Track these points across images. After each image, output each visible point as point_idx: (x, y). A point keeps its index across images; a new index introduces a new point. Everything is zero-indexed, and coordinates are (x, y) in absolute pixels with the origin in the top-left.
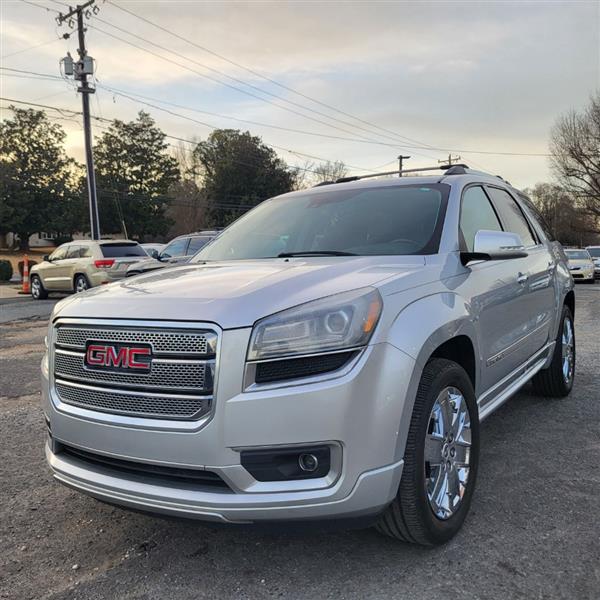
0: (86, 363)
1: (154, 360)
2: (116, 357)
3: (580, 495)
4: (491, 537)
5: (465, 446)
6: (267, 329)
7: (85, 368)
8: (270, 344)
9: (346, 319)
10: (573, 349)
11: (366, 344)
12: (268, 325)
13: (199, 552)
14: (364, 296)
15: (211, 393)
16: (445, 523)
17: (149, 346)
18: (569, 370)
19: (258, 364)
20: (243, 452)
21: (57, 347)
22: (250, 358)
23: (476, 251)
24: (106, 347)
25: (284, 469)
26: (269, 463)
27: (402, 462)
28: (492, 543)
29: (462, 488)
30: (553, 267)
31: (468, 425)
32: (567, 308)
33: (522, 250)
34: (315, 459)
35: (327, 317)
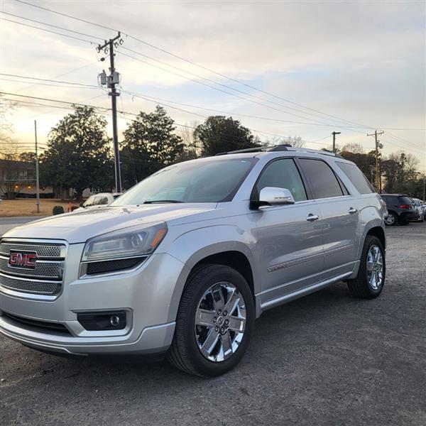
0: (10, 263)
1: (37, 261)
2: (21, 259)
4: (248, 375)
5: (241, 320)
6: (95, 244)
7: (9, 265)
8: (97, 252)
9: (141, 239)
10: (383, 267)
11: (152, 253)
12: (95, 242)
15: (61, 280)
17: (35, 253)
18: (377, 281)
19: (88, 263)
20: (78, 313)
22: (83, 260)
24: (18, 254)
26: (94, 320)
27: (175, 323)
28: (245, 378)
29: (235, 347)
30: (354, 210)
31: (243, 307)
32: (374, 238)
33: (289, 200)
34: (118, 318)
35: (132, 238)
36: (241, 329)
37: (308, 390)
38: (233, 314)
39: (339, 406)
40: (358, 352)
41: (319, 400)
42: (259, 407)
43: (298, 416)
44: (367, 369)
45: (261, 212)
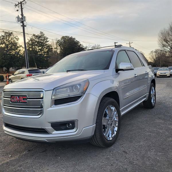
0: (11, 101)
1: (28, 100)
2: (18, 99)
3: (150, 134)
4: (123, 145)
5: (116, 121)
6: (57, 90)
7: (11, 102)
8: (59, 94)
9: (79, 87)
10: (155, 95)
11: (84, 94)
12: (57, 89)
13: (44, 151)
14: (84, 81)
15: (42, 108)
16: (110, 141)
17: (26, 96)
18: (154, 101)
19: (55, 100)
20: (51, 123)
21: (4, 97)
22: (52, 98)
23: (120, 68)
24: (16, 97)
25: (63, 127)
26: (58, 126)
27: (95, 125)
28: (122, 146)
29: (115, 133)
30: (147, 72)
31: (117, 115)
32: (153, 83)
33: (132, 68)
34: (71, 124)
35: (74, 87)
36: (117, 125)
37: (151, 149)
39: (169, 156)
40: (161, 131)
41: (159, 154)
42: (136, 159)
43: (155, 162)
44: (169, 138)
45: (119, 74)
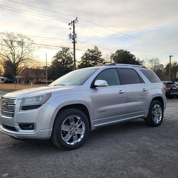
2: (5, 105)
4: (83, 151)
5: (83, 130)
7: (2, 107)
11: (44, 103)
15: (14, 112)
16: (70, 146)
17: (8, 102)
20: (19, 124)
22: (21, 105)
23: (95, 85)
24: (4, 103)
27: (52, 129)
29: (80, 140)
31: (84, 125)
33: (105, 85)
34: (32, 126)
36: (83, 133)
38: (79, 128)
40: (132, 146)
